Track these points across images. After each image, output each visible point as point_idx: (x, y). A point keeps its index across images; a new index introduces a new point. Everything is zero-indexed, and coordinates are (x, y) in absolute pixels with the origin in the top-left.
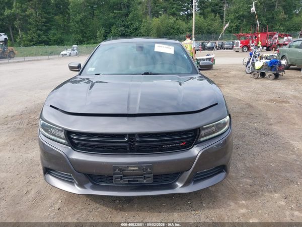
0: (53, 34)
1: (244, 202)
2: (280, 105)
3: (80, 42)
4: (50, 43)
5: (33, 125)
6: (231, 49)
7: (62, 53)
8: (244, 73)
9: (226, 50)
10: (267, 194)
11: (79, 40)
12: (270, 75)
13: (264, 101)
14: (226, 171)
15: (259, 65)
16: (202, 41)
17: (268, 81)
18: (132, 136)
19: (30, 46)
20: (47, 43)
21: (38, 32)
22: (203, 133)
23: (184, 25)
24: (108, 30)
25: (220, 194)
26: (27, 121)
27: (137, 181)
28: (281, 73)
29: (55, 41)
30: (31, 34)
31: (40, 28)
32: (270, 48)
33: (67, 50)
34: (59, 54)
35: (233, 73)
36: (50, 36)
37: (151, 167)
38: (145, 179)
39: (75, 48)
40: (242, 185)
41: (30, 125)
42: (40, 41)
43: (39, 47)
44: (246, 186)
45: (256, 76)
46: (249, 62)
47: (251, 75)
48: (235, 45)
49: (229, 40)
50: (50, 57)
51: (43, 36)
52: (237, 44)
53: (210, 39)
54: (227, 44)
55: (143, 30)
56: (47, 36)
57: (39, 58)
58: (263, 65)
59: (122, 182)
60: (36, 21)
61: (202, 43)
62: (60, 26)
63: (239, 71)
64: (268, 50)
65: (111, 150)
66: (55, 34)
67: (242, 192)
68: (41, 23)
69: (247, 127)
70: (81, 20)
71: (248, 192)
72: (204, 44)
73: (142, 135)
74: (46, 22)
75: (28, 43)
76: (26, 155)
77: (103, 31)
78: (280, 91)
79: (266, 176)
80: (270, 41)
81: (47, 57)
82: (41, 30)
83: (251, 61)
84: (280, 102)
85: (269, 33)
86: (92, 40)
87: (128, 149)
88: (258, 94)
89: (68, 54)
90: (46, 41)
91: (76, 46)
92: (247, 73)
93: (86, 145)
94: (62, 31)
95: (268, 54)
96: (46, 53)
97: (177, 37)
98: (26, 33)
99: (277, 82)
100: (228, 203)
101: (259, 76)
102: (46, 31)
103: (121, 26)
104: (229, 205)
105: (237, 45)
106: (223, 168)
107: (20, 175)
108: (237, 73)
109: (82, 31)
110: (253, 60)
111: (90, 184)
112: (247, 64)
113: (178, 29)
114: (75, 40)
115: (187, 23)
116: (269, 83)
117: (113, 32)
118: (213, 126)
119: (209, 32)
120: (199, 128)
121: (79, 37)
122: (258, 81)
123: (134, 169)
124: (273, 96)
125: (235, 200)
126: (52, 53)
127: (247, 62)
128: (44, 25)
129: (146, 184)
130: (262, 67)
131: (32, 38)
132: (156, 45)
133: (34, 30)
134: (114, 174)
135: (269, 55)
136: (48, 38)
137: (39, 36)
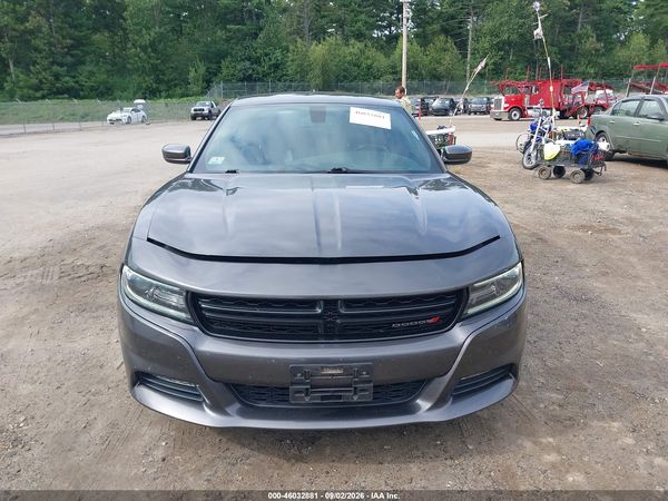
0: (90, 73)
1: (551, 440)
2: (602, 236)
3: (151, 94)
4: (82, 93)
5: (72, 279)
6: (484, 113)
7: (110, 116)
8: (518, 168)
9: (473, 116)
10: (595, 423)
11: (148, 88)
12: (574, 174)
13: (568, 228)
14: (516, 376)
15: (551, 150)
16: (421, 96)
17: (572, 186)
18: (330, 303)
19: (36, 99)
20: (73, 93)
21: (56, 68)
22: (473, 296)
23: (381, 61)
24: (214, 66)
25: (500, 425)
26: (57, 269)
27: (340, 397)
28: (598, 170)
29: (92, 89)
30: (39, 73)
31: (60, 59)
32: (567, 114)
33: (122, 110)
34: (103, 118)
35: (495, 166)
36: (81, 78)
37: (369, 369)
38: (355, 394)
39: (140, 107)
40: (542, 406)
41: (66, 279)
42: (58, 88)
43: (55, 101)
44: (551, 408)
45: (546, 174)
46: (528, 144)
47: (535, 173)
48: (492, 106)
49: (480, 93)
50: (84, 124)
51: (67, 78)
52: (498, 102)
53: (439, 91)
54: (476, 101)
55: (291, 69)
56: (74, 77)
57: (59, 126)
58: (560, 152)
59: (307, 399)
60: (50, 44)
61: (423, 100)
62: (104, 57)
63: (509, 162)
64: (563, 116)
65: (285, 333)
66: (92, 74)
67: (543, 419)
68: (63, 48)
69: (540, 285)
70: (152, 44)
71: (556, 419)
72: (426, 101)
73: (350, 302)
74: (72, 46)
75: (31, 92)
76: (69, 345)
77: (202, 70)
78: (599, 207)
79: (590, 386)
80: (568, 99)
81: (76, 125)
82: (61, 65)
83: (534, 141)
84: (600, 231)
85: (565, 81)
86: (178, 89)
87: (321, 331)
88: (554, 213)
89: (125, 120)
90: (73, 88)
91: (143, 101)
92: (525, 168)
93: (232, 323)
94: (109, 67)
95: (567, 126)
96: (73, 115)
97: (367, 85)
98: (27, 71)
99: (589, 188)
100: (520, 441)
101: (553, 175)
102: (73, 67)
103: (243, 60)
104: (521, 447)
105: (498, 106)
106: (510, 370)
107: (64, 389)
108: (503, 166)
109: (155, 68)
110: (539, 140)
111: (237, 406)
112: (526, 149)
113: (369, 67)
114: (140, 88)
115: (387, 55)
116: (573, 190)
117: (225, 71)
118: (493, 283)
119: (436, 77)
120: (467, 289)
121: (150, 80)
122: (550, 184)
123: (334, 372)
124: (584, 219)
125: (532, 435)
126: (87, 115)
127: (523, 143)
128: (67, 54)
129: (356, 403)
130: (558, 155)
131: (41, 82)
132: (353, 110)
133: (46, 63)
134: (292, 384)
135: (568, 129)
136: (77, 82)
137: (57, 77)
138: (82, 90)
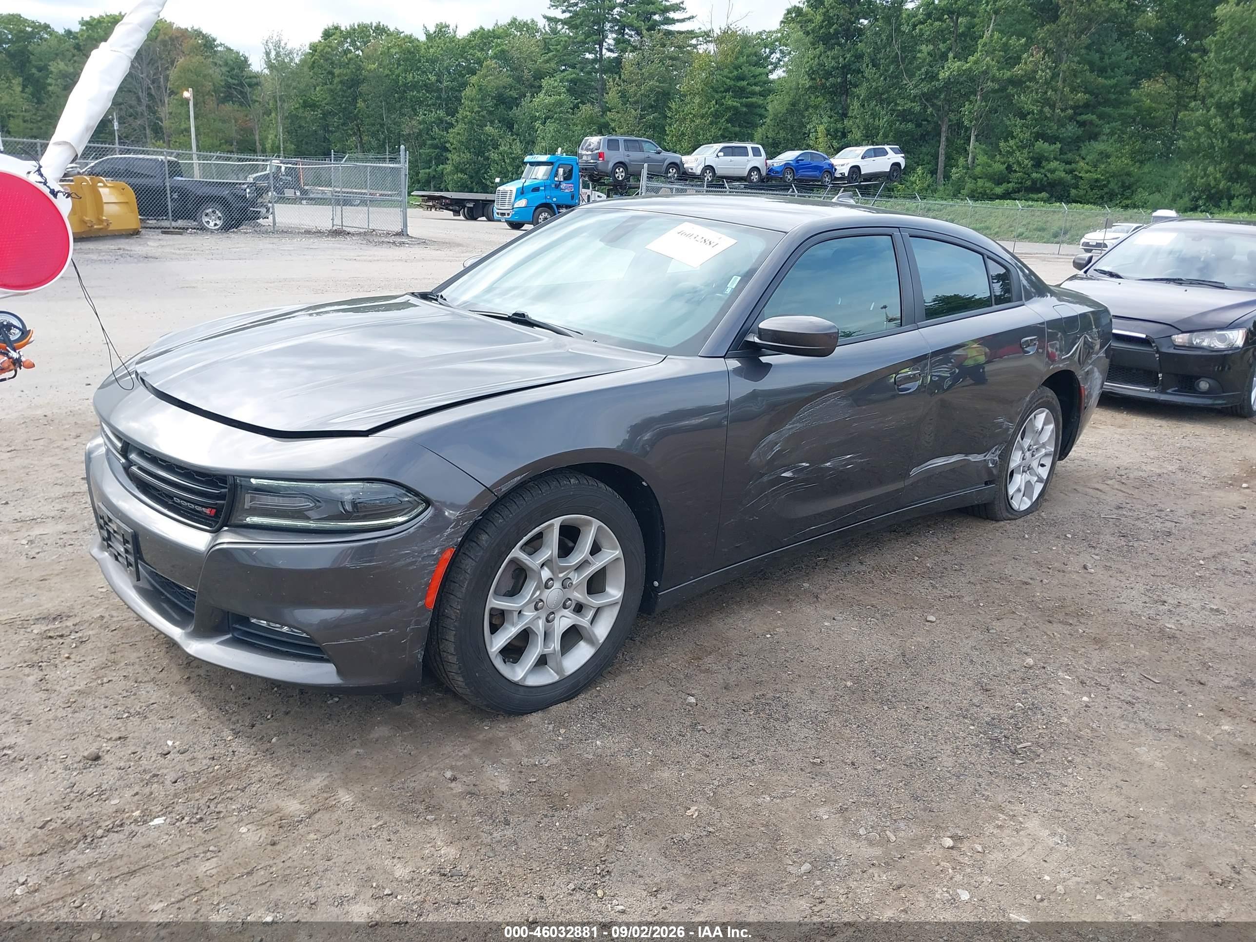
0: (1101, 155)
4: (1073, 192)
19: (992, 197)
20: (1058, 192)
21: (1041, 145)
29: (1095, 184)
30: (1011, 153)
31: (1053, 130)
36: (1082, 164)
42: (1034, 182)
51: (1054, 164)
56: (1069, 162)
60: (1047, 102)
66: (1105, 156)
68: (1065, 109)
74: (1087, 105)
75: (988, 184)
82: (1052, 139)
90: (1060, 182)
96: (1042, 230)
98: (993, 150)
102: (1075, 143)
109: (1234, 150)
121: (1214, 173)
128: (1071, 119)
131: (1009, 168)
133: (1026, 135)
136: (1071, 172)
137: (1038, 162)
138: (1076, 187)
